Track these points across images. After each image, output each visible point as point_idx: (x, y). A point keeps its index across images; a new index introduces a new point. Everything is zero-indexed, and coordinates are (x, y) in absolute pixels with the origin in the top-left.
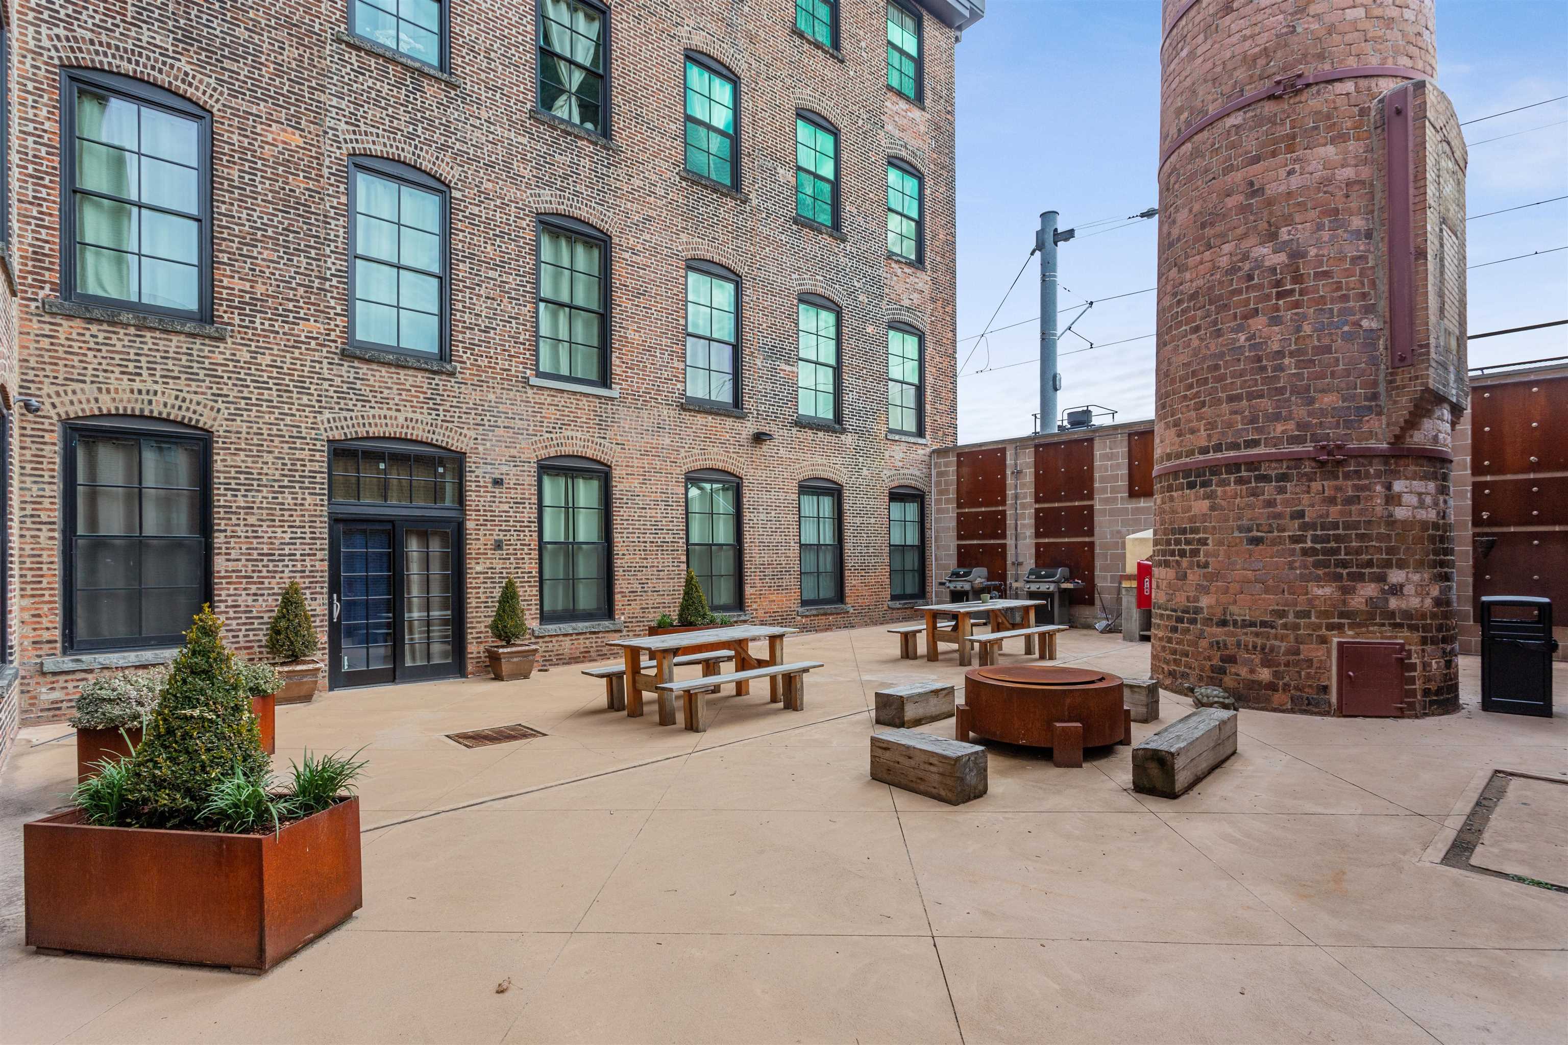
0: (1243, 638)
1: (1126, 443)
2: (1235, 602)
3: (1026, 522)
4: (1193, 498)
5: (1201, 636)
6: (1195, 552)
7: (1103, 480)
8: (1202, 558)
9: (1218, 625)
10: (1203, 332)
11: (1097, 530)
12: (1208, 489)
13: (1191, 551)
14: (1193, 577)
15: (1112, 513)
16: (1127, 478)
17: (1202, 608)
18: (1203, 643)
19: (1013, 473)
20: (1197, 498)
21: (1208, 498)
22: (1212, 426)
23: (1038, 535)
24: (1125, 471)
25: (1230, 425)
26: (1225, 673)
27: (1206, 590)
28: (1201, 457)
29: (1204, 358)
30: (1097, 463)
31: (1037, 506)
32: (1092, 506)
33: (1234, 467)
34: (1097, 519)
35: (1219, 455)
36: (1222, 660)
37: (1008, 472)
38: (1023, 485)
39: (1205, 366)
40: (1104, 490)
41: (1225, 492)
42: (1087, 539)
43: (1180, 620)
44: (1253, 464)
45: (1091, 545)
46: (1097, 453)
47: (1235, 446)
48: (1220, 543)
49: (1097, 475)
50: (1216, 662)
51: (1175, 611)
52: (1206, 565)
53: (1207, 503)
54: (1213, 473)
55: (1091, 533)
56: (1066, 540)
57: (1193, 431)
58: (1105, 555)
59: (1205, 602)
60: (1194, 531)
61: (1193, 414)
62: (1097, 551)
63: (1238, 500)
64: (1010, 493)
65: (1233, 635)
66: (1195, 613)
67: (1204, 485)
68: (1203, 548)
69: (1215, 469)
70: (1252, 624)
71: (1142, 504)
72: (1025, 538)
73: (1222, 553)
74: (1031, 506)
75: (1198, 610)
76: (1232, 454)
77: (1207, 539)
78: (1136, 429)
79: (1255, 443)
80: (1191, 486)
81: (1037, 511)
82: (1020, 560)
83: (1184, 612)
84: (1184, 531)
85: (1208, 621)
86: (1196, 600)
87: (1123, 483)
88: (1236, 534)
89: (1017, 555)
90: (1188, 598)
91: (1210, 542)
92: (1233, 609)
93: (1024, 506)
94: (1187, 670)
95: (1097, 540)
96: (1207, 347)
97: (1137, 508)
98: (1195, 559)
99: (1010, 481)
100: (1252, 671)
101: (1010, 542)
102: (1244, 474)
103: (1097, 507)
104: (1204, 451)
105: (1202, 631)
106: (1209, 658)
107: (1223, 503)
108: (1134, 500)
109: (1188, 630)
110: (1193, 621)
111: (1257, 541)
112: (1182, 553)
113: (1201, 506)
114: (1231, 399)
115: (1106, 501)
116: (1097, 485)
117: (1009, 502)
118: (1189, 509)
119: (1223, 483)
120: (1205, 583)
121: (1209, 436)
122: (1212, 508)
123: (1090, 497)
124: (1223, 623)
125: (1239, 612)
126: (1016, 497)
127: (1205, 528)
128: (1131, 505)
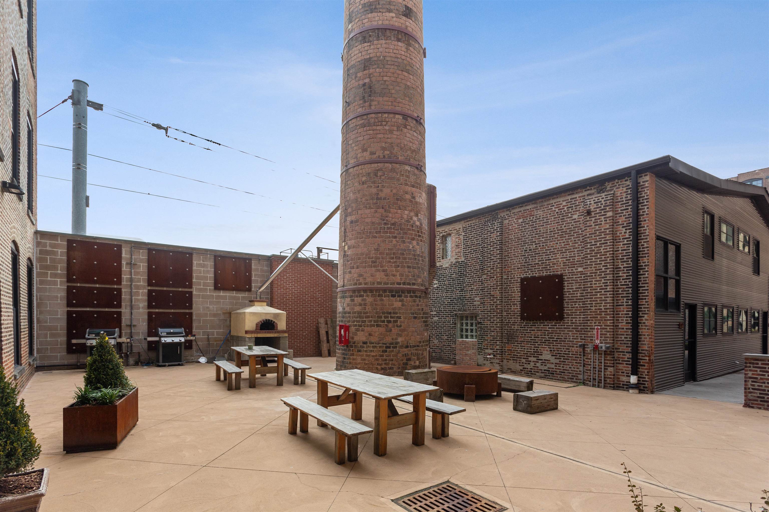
0: (413, 351)
1: (212, 260)
2: (410, 339)
3: (140, 297)
4: (394, 300)
5: (399, 352)
6: (396, 321)
7: (198, 278)
8: (399, 323)
9: (405, 348)
10: (398, 239)
11: (194, 306)
12: (401, 298)
13: (394, 321)
14: (395, 331)
15: (204, 297)
16: (213, 279)
17: (399, 342)
18: (400, 355)
19: (127, 264)
20: (396, 301)
21: (401, 301)
22: (401, 275)
23: (150, 306)
24: (212, 275)
25: (408, 276)
26: (407, 365)
27: (400, 336)
28: (398, 286)
29: (398, 249)
30: (194, 268)
31: (149, 288)
32: (192, 292)
33: (409, 291)
34: (194, 300)
35: (405, 286)
36: (407, 360)
37: (124, 263)
38: (137, 273)
39: (399, 252)
40: (199, 284)
41: (407, 300)
42: (187, 311)
43: (387, 347)
44: (414, 291)
45: (191, 314)
46: (195, 263)
47: (409, 284)
48: (405, 318)
49: (194, 275)
50: (405, 361)
51: (385, 344)
52: (401, 326)
53: (400, 303)
54: (402, 293)
55: (191, 307)
56: (172, 311)
57: (394, 275)
58: (199, 321)
59: (400, 340)
60: (394, 313)
61: (394, 269)
62: (194, 318)
63: (410, 303)
64: (125, 277)
65: (410, 350)
66: (396, 344)
67: (399, 296)
68: (399, 320)
69: (403, 291)
70: (415, 346)
71: (221, 294)
72: (139, 308)
73: (406, 322)
74: (144, 287)
75: (397, 343)
76: (409, 287)
77: (401, 316)
78: (218, 254)
79: (414, 284)
80: (393, 296)
81: (150, 292)
82: (134, 323)
83: (390, 344)
84: (390, 313)
85: (401, 347)
86: (396, 339)
87: (211, 281)
88: (410, 315)
89: (131, 320)
90: (393, 339)
91: (402, 317)
92: (410, 341)
93: (138, 287)
94: (393, 366)
95: (194, 311)
96: (400, 245)
97: (219, 296)
98: (395, 324)
99: (124, 268)
100: (415, 363)
101: (125, 310)
102: (412, 294)
103: (194, 293)
104: (399, 284)
105: (399, 350)
106: (402, 360)
107: (406, 304)
108: (217, 291)
109: (393, 351)
110: (396, 347)
111: (415, 318)
112: (389, 322)
113: (398, 304)
114: (409, 267)
115: (200, 290)
116: (194, 280)
117: (124, 283)
118: (393, 305)
119: (406, 297)
120: (400, 333)
121: (401, 278)
122: (403, 305)
123: (191, 287)
124: (407, 347)
125: (412, 343)
126: (131, 280)
127: (400, 312)
128: (215, 294)
